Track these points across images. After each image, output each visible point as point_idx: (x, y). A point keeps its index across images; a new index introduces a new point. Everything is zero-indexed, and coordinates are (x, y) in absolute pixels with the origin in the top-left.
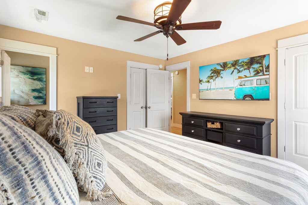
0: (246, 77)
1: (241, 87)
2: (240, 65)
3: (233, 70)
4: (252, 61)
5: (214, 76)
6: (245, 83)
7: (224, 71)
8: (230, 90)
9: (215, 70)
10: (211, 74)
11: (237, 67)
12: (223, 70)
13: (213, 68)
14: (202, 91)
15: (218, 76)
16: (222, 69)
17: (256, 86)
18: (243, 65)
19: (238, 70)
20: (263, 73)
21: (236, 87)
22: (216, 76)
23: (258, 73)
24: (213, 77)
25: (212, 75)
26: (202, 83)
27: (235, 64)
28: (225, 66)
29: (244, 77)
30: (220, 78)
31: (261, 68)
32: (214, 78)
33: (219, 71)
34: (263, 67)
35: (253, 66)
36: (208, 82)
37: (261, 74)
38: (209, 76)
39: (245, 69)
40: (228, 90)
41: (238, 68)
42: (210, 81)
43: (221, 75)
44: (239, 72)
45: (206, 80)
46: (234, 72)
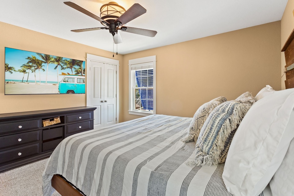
0: (69, 74)
1: (65, 83)
2: (63, 62)
3: (57, 65)
4: (74, 62)
5: (33, 66)
6: (68, 79)
7: (47, 64)
8: (53, 85)
9: (34, 59)
10: (28, 63)
11: (60, 63)
12: (45, 63)
13: (31, 57)
14: (14, 82)
15: (38, 67)
16: (44, 61)
17: (77, 83)
18: (66, 63)
19: (62, 66)
20: (82, 74)
21: (60, 83)
22: (36, 67)
23: (78, 73)
24: (31, 67)
25: (30, 64)
26: (13, 71)
27: (58, 60)
28: (47, 58)
29: (67, 74)
30: (41, 70)
31: (80, 70)
32: (33, 68)
33: (40, 62)
34: (81, 69)
35: (74, 66)
36: (24, 71)
37: (80, 74)
38: (24, 65)
39: (68, 68)
40: (52, 84)
41: (62, 65)
42: (27, 71)
43: (43, 67)
44: (63, 68)
45: (21, 69)
46: (58, 67)
